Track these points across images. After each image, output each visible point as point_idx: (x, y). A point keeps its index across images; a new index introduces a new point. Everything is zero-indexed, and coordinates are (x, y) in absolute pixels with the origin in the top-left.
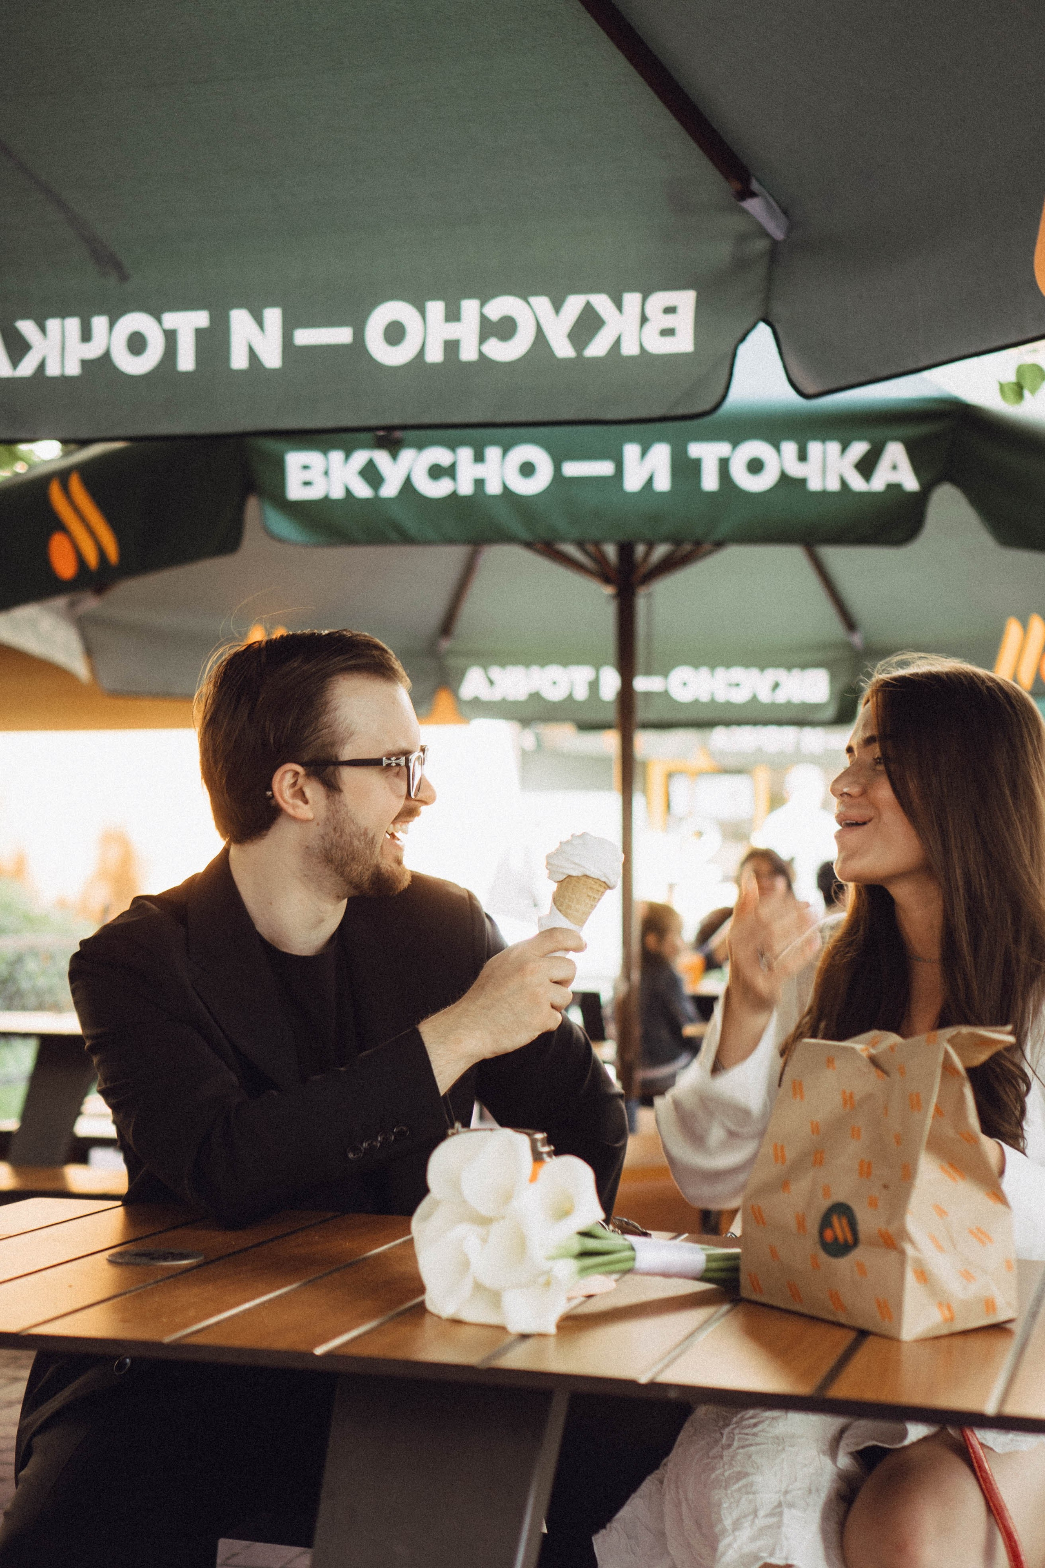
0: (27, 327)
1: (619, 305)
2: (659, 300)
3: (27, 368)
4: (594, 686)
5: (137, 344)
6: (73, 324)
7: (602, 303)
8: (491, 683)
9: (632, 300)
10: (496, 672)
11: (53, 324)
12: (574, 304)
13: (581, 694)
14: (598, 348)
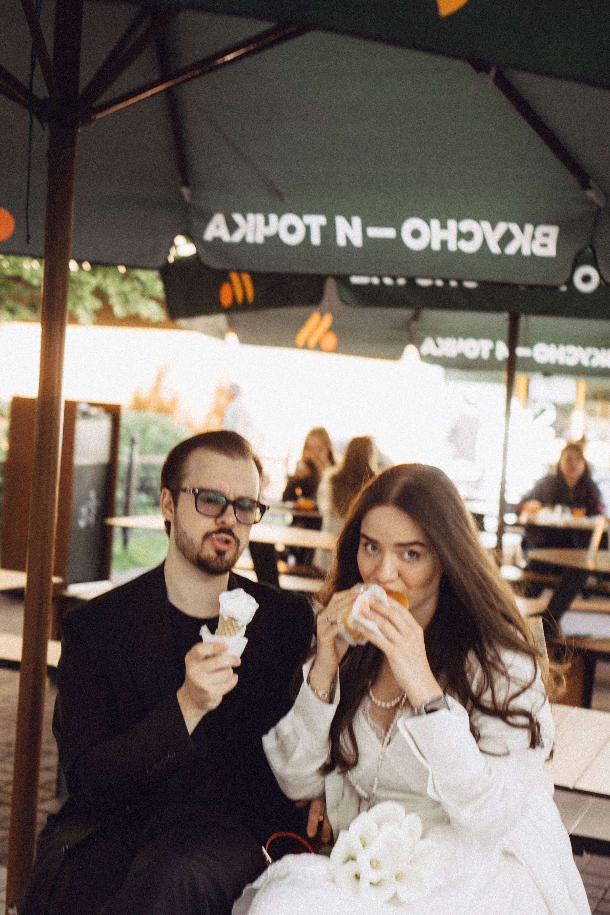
0: (238, 218)
1: (522, 230)
2: (542, 229)
3: (237, 237)
4: (493, 352)
5: (292, 229)
6: (260, 218)
7: (514, 228)
8: (437, 346)
9: (529, 228)
10: (440, 340)
11: (251, 217)
12: (502, 227)
13: (486, 355)
14: (511, 249)
